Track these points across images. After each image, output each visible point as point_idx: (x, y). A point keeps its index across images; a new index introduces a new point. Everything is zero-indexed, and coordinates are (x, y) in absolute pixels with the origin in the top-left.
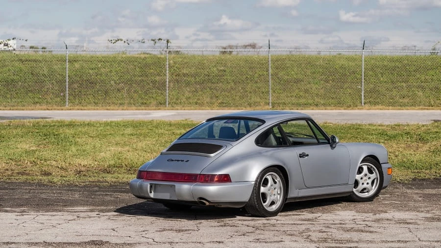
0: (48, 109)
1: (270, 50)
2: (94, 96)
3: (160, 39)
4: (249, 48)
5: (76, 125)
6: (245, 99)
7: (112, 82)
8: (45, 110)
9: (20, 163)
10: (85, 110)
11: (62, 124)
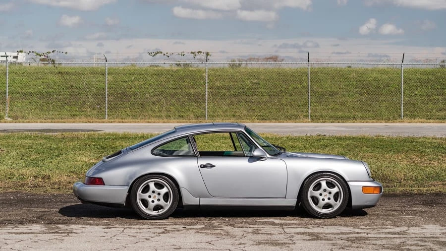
0: (89, 122)
1: (310, 63)
2: (130, 109)
3: (199, 52)
4: (271, 60)
5: (130, 138)
6: (282, 112)
7: (147, 95)
8: (86, 122)
9: (81, 176)
10: (126, 122)
11: (116, 137)
